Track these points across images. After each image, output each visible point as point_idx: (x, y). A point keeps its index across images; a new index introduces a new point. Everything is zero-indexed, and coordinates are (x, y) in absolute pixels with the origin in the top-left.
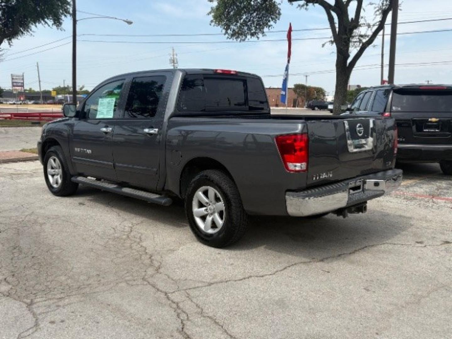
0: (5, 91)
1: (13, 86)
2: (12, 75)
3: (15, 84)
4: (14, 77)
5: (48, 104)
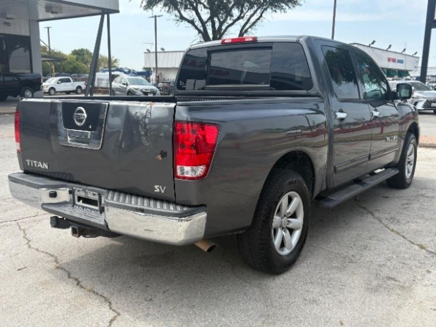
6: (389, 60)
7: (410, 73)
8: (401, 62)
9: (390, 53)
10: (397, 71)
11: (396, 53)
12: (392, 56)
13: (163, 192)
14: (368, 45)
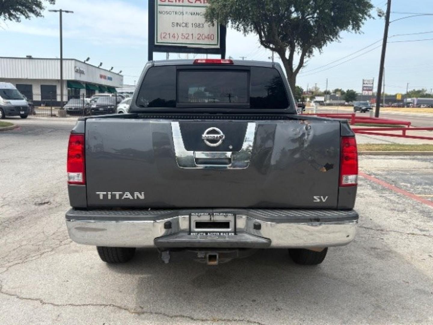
0: (359, 95)
1: (363, 90)
2: (363, 80)
3: (365, 88)
4: (365, 82)
5: (393, 107)
6: (101, 76)
7: (117, 89)
8: (110, 79)
9: (102, 71)
10: (106, 87)
11: (105, 70)
12: (103, 73)
13: (324, 201)
14: (83, 61)
